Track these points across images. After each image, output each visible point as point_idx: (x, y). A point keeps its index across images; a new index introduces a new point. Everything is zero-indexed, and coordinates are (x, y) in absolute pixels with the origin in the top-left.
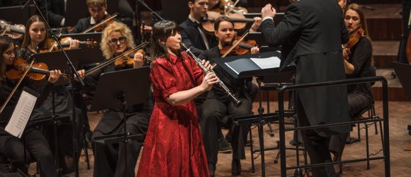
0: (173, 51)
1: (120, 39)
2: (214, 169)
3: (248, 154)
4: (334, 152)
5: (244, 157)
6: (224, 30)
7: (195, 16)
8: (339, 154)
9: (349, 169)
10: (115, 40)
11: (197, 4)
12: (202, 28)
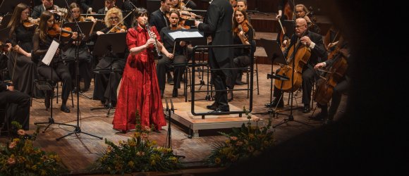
0: (141, 25)
1: (115, 18)
2: (163, 93)
3: (182, 86)
4: (229, 87)
5: (180, 88)
6: (173, 18)
7: (163, 9)
8: (231, 88)
9: (237, 98)
10: (112, 18)
11: (166, 4)
12: (166, 16)
